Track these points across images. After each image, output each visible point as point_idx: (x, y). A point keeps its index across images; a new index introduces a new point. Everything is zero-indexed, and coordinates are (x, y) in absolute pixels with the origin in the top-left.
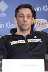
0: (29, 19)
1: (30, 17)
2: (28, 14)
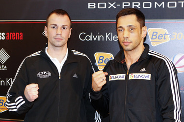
0: (132, 32)
1: (134, 29)
2: (130, 26)
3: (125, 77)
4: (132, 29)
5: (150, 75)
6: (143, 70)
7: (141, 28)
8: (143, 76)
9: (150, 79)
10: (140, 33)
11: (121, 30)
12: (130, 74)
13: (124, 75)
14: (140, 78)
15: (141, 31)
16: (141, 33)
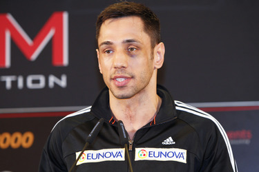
3: (123, 154)
4: (132, 49)
5: (185, 152)
6: (169, 141)
7: (153, 47)
8: (171, 155)
9: (185, 161)
10: (150, 57)
11: (108, 52)
12: (137, 150)
13: (123, 151)
14: (163, 159)
15: (152, 53)
16: (152, 58)
